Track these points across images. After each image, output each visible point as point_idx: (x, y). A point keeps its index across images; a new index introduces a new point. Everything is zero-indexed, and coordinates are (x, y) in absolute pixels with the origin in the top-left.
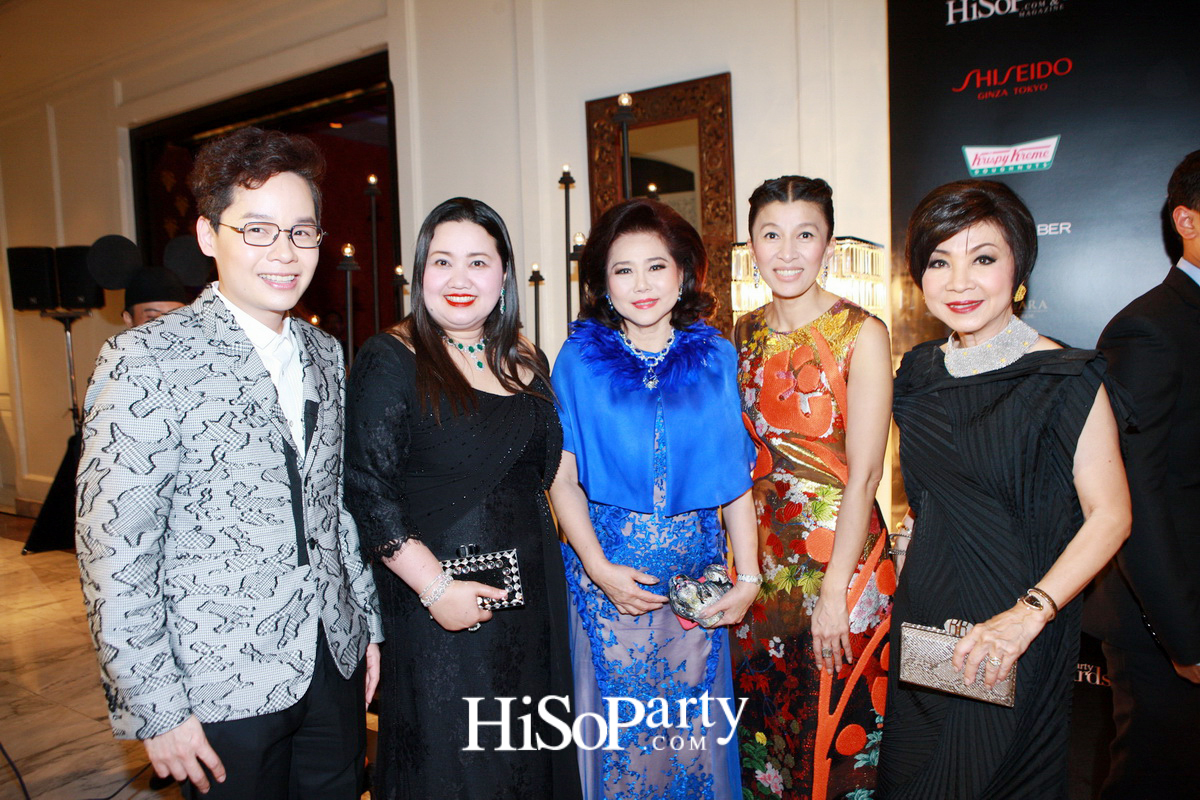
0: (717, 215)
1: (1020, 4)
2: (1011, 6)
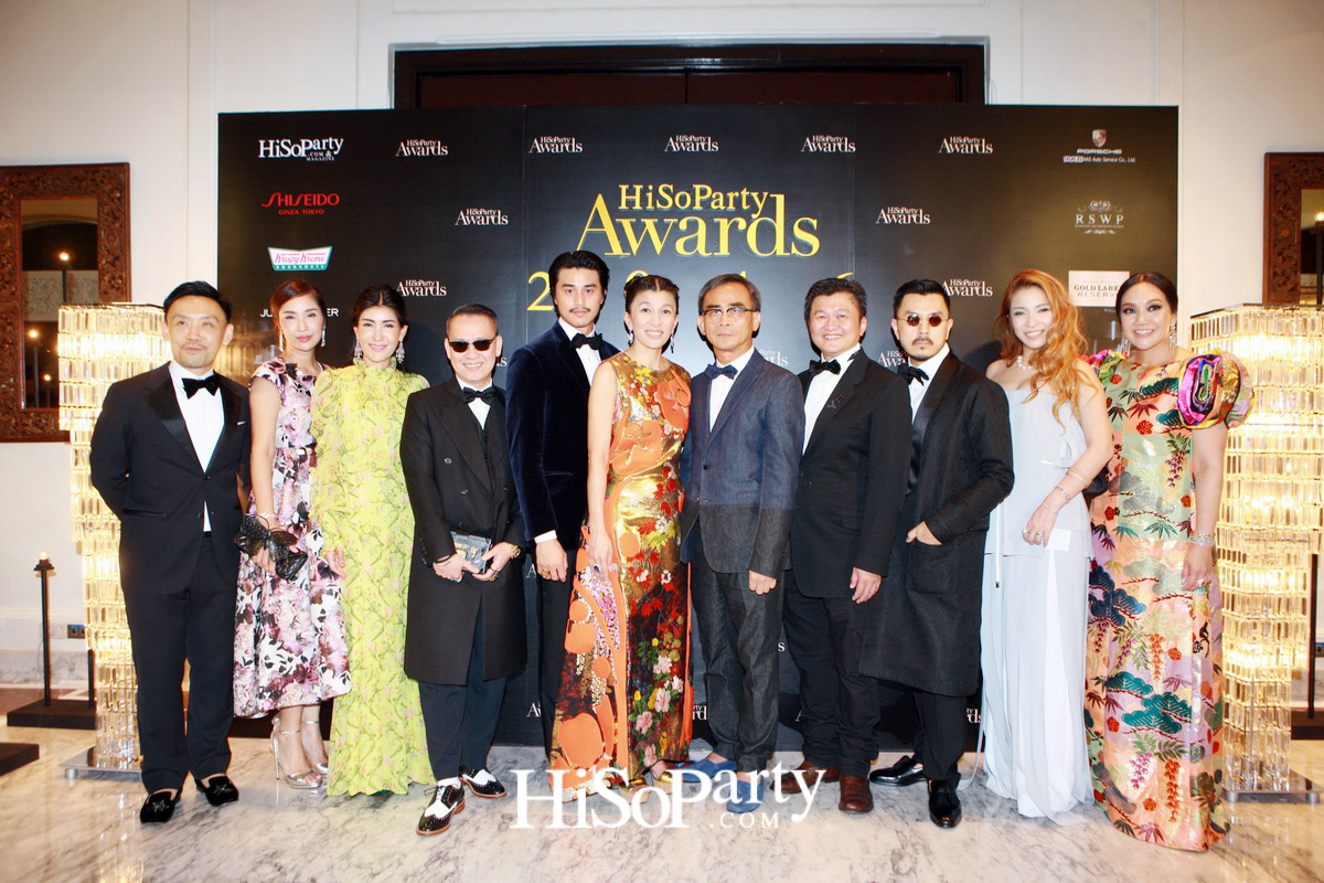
0: (113, 287)
1: (307, 152)
2: (302, 153)
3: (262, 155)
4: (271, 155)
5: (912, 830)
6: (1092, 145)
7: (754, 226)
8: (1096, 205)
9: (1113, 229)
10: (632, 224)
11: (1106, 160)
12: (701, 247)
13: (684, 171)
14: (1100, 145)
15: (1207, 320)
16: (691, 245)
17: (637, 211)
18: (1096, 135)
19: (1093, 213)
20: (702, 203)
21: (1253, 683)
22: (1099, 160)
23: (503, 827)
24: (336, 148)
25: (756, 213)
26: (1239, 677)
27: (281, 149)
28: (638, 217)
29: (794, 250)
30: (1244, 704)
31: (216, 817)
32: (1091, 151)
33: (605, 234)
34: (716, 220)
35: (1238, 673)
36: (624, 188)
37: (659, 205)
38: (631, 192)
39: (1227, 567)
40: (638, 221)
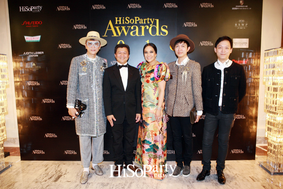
1: (32, 10)
2: (31, 10)
3: (20, 11)
4: (23, 11)
5: (191, 185)
6: (240, 5)
7: (151, 28)
8: (240, 21)
9: (245, 27)
10: (119, 28)
11: (243, 9)
12: (137, 34)
13: (132, 14)
14: (242, 4)
15: (269, 51)
16: (134, 33)
17: (120, 24)
18: (241, 2)
19: (240, 23)
20: (137, 22)
21: (278, 145)
22: (241, 9)
23: (87, 187)
24: (40, 9)
25: (151, 24)
26: (275, 143)
27: (26, 9)
28: (120, 26)
29: (161, 34)
30: (276, 150)
31: (13, 186)
32: (239, 6)
33: (112, 31)
34: (141, 26)
35: (274, 142)
36: (116, 18)
37: (126, 23)
38: (118, 19)
39: (272, 116)
40: (120, 27)
